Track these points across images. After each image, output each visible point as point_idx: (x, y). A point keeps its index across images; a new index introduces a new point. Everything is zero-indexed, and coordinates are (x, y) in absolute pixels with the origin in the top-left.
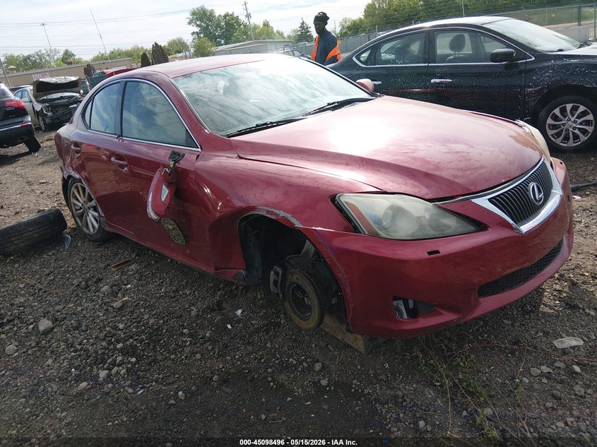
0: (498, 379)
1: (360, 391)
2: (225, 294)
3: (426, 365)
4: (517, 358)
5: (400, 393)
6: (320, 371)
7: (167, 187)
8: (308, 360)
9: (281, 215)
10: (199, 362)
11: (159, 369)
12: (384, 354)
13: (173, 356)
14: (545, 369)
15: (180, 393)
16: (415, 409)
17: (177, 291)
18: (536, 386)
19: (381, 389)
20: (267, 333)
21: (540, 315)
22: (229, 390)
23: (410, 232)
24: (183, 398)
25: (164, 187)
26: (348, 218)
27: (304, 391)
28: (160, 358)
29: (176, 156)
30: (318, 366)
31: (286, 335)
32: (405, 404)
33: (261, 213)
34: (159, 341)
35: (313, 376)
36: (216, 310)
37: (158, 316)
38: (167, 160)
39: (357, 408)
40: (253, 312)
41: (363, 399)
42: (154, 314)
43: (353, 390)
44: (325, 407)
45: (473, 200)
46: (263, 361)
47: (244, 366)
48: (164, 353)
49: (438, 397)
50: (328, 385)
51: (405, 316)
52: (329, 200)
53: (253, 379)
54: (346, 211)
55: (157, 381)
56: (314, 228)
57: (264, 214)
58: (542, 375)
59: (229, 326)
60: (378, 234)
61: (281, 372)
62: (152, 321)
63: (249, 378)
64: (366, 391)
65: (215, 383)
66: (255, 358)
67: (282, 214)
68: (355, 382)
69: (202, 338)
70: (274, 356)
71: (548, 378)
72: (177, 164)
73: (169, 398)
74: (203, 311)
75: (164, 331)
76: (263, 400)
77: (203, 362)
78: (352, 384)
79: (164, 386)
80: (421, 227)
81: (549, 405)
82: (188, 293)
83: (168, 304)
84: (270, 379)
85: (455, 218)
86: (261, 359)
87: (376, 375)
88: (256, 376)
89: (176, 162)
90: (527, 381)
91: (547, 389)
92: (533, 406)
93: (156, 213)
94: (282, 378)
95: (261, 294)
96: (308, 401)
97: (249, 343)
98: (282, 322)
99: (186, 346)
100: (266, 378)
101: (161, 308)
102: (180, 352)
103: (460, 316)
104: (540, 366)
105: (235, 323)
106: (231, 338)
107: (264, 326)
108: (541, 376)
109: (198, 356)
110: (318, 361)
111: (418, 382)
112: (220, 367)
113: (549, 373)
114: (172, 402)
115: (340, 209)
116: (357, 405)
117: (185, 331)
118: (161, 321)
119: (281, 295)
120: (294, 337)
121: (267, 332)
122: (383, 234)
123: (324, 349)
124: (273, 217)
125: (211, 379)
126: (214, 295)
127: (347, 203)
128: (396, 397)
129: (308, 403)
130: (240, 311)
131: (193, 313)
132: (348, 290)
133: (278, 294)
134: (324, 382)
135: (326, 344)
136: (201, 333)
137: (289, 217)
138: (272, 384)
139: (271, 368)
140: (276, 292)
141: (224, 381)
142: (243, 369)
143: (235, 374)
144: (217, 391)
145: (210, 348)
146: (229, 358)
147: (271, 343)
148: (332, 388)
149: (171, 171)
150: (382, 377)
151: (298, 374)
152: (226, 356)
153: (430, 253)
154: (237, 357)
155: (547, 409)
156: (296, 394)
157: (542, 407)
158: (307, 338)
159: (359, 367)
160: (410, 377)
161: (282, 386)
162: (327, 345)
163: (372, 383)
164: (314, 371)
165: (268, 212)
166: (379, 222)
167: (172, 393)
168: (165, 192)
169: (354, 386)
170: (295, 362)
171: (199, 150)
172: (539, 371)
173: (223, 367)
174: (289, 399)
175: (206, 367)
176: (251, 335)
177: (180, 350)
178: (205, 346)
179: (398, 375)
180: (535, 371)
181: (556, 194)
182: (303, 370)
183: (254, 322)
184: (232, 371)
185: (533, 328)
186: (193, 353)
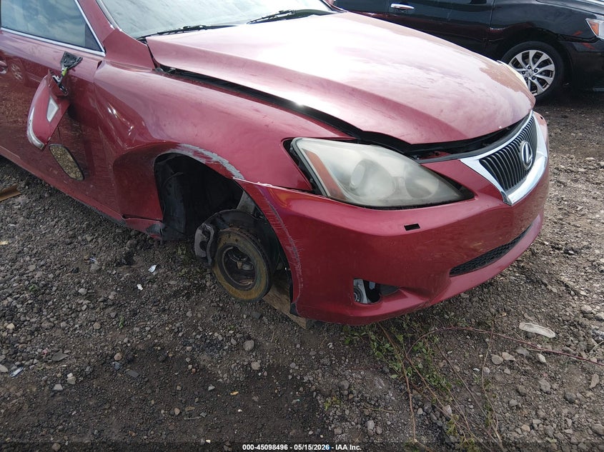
0: (456, 367)
1: (299, 378)
2: (137, 245)
3: (378, 349)
4: (477, 340)
5: (346, 384)
6: (252, 351)
7: (57, 102)
8: (238, 335)
9: (214, 159)
10: (98, 334)
11: (44, 341)
12: (328, 331)
13: (63, 324)
14: (507, 356)
15: (70, 375)
16: (363, 404)
17: (74, 237)
18: (498, 378)
19: (323, 376)
20: (188, 298)
21: (500, 289)
22: (134, 374)
23: (382, 197)
24: (73, 383)
25: (52, 102)
26: (306, 173)
27: (230, 376)
28: (46, 325)
29: (70, 60)
30: (249, 345)
31: (212, 302)
32: (351, 396)
33: (185, 153)
34: (47, 302)
35: (242, 356)
36: (124, 264)
37: (47, 268)
38: (59, 65)
39: (294, 401)
40: (172, 269)
41: (301, 389)
42: (43, 265)
43: (290, 377)
44: (256, 399)
45: (462, 160)
46: (180, 334)
47: (156, 341)
48: (52, 319)
49: (389, 389)
50: (260, 370)
51: (365, 300)
52: (281, 145)
53: (166, 359)
54: (304, 161)
55: (40, 358)
56: (259, 183)
57: (190, 155)
58: (504, 363)
59: (140, 287)
60: (343, 197)
61: (203, 350)
62: (39, 274)
63: (160, 358)
64: (306, 379)
65: (118, 364)
66: (171, 331)
67: (215, 157)
68: (293, 365)
69: (104, 301)
70: (195, 328)
71: (510, 368)
72: (71, 71)
73: (55, 382)
74: (108, 265)
75: (54, 289)
76: (178, 388)
77: (103, 334)
78: (289, 368)
79: (49, 364)
80: (398, 191)
81: (513, 402)
82: (89, 239)
83: (62, 252)
84: (188, 360)
85: (438, 180)
86: (179, 332)
87: (318, 358)
88: (170, 355)
89: (70, 68)
90: (489, 371)
91: (510, 382)
92: (496, 403)
93: (40, 138)
94: (204, 358)
95: (183, 250)
96: (234, 391)
97: (164, 310)
98: (208, 284)
99: (81, 310)
100: (183, 357)
101: (52, 257)
102: (73, 319)
103: (428, 300)
104: (502, 351)
105: (148, 283)
106: (142, 303)
107: (185, 288)
108: (503, 365)
109: (97, 326)
110: (249, 338)
111: (367, 369)
112: (126, 340)
113: (512, 361)
114: (58, 387)
115: (296, 158)
116: (294, 397)
117: (81, 291)
118: (51, 276)
119: (210, 260)
120: (221, 305)
121: (188, 296)
122: (351, 197)
123: (257, 321)
124: (203, 161)
125: (112, 357)
126: (122, 244)
127: (305, 151)
128: (341, 388)
129: (235, 393)
130: (154, 268)
131: (93, 267)
132: (298, 267)
133: (206, 258)
134: (256, 366)
135: (259, 315)
136: (103, 294)
137: (225, 163)
138: (190, 366)
139: (190, 345)
140: (204, 255)
141: (129, 361)
142: (154, 345)
143: (144, 351)
144: (119, 375)
145: (113, 315)
146: (138, 329)
147: (193, 310)
148: (266, 374)
149: (62, 81)
150: (326, 361)
151: (225, 353)
152: (133, 327)
153: (408, 228)
154: (147, 329)
155: (511, 408)
156: (220, 380)
157: (506, 406)
158: (237, 306)
159: (298, 346)
160: (357, 362)
161: (204, 369)
162: (261, 316)
163: (312, 368)
164: (244, 350)
165: (196, 153)
166: (346, 181)
167: (59, 375)
168: (53, 109)
169: (291, 371)
170: (220, 338)
171: (103, 54)
172: (501, 360)
173: (129, 342)
174: (211, 388)
175: (106, 341)
176: (167, 299)
177: (73, 315)
178: (107, 311)
179: (343, 358)
180: (496, 358)
181: (541, 155)
182: (230, 348)
183: (172, 282)
184: (140, 347)
185: (492, 305)
186: (90, 321)
